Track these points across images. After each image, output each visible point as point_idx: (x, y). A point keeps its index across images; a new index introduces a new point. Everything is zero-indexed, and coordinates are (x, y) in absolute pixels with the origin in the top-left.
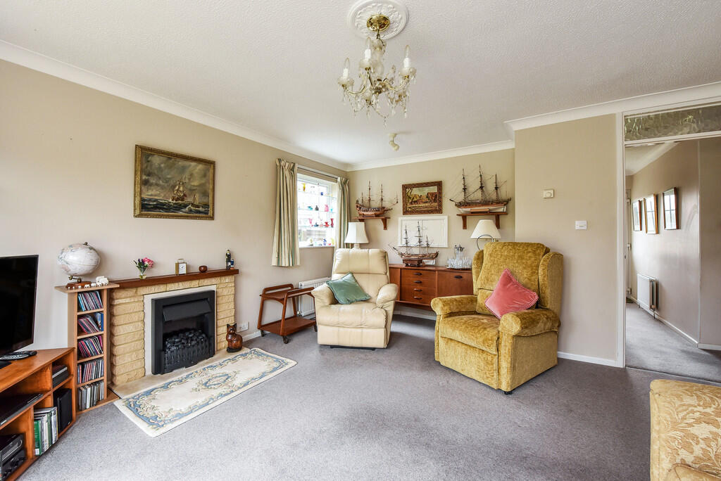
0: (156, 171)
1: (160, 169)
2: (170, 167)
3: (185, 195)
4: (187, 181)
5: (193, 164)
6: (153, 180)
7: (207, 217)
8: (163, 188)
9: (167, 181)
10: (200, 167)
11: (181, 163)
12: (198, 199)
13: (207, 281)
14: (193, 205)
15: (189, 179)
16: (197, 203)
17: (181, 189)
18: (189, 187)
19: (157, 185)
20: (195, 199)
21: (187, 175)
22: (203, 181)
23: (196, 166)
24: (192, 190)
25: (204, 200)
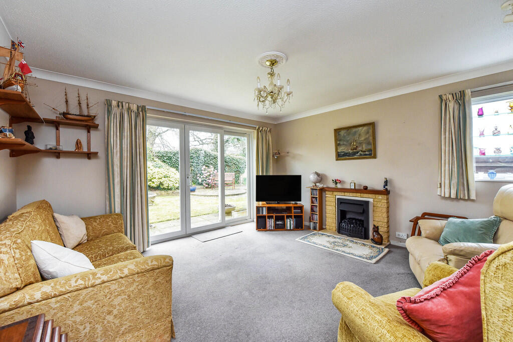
0: (343, 139)
1: (344, 137)
2: (349, 134)
3: (357, 147)
4: (357, 138)
5: (361, 128)
6: (341, 143)
7: (371, 157)
8: (346, 145)
9: (348, 141)
10: (365, 128)
11: (354, 130)
12: (364, 147)
13: (365, 195)
14: (362, 151)
15: (359, 138)
16: (364, 150)
17: (355, 144)
18: (359, 142)
19: (343, 144)
20: (362, 148)
21: (357, 136)
22: (367, 136)
23: (362, 129)
24: (360, 143)
25: (369, 147)
